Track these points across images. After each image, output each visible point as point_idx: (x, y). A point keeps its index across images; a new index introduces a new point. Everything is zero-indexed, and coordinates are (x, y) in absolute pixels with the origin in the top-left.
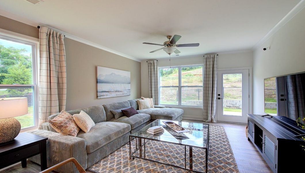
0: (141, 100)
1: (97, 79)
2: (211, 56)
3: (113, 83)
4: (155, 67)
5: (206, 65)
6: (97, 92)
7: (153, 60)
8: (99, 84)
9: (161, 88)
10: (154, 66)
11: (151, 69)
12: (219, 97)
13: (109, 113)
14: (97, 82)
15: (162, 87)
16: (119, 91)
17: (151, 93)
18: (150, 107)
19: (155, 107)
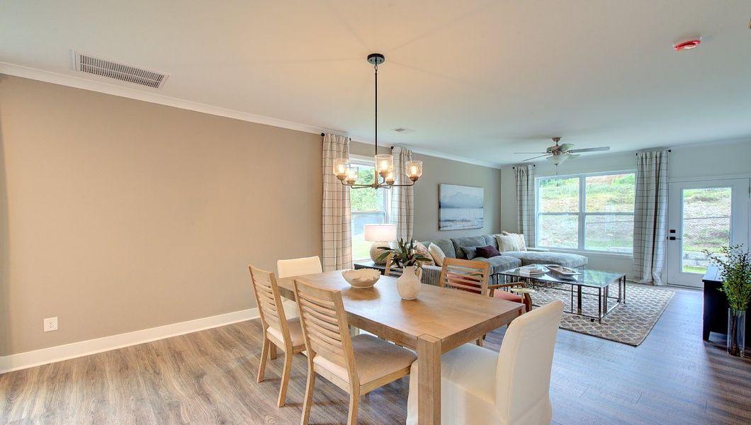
0: (502, 236)
1: (440, 203)
2: (654, 154)
3: (458, 208)
4: (530, 177)
5: (642, 171)
6: (439, 221)
7: (526, 165)
8: (442, 210)
9: (541, 217)
10: (528, 176)
11: (521, 181)
12: (673, 235)
13: (459, 251)
14: (440, 207)
15: (544, 214)
16: (466, 221)
17: (522, 225)
18: (518, 248)
19: (528, 250)
